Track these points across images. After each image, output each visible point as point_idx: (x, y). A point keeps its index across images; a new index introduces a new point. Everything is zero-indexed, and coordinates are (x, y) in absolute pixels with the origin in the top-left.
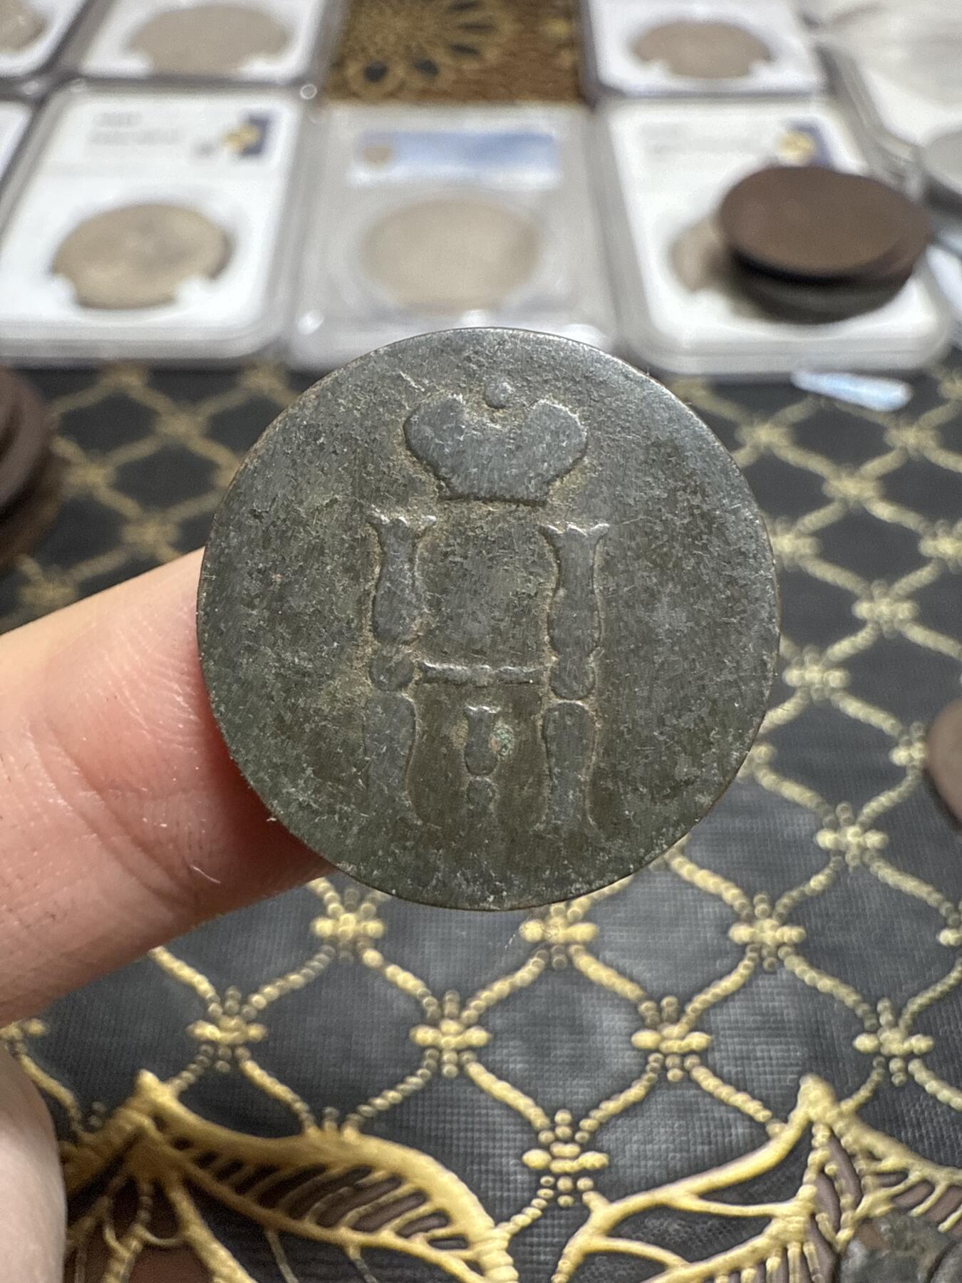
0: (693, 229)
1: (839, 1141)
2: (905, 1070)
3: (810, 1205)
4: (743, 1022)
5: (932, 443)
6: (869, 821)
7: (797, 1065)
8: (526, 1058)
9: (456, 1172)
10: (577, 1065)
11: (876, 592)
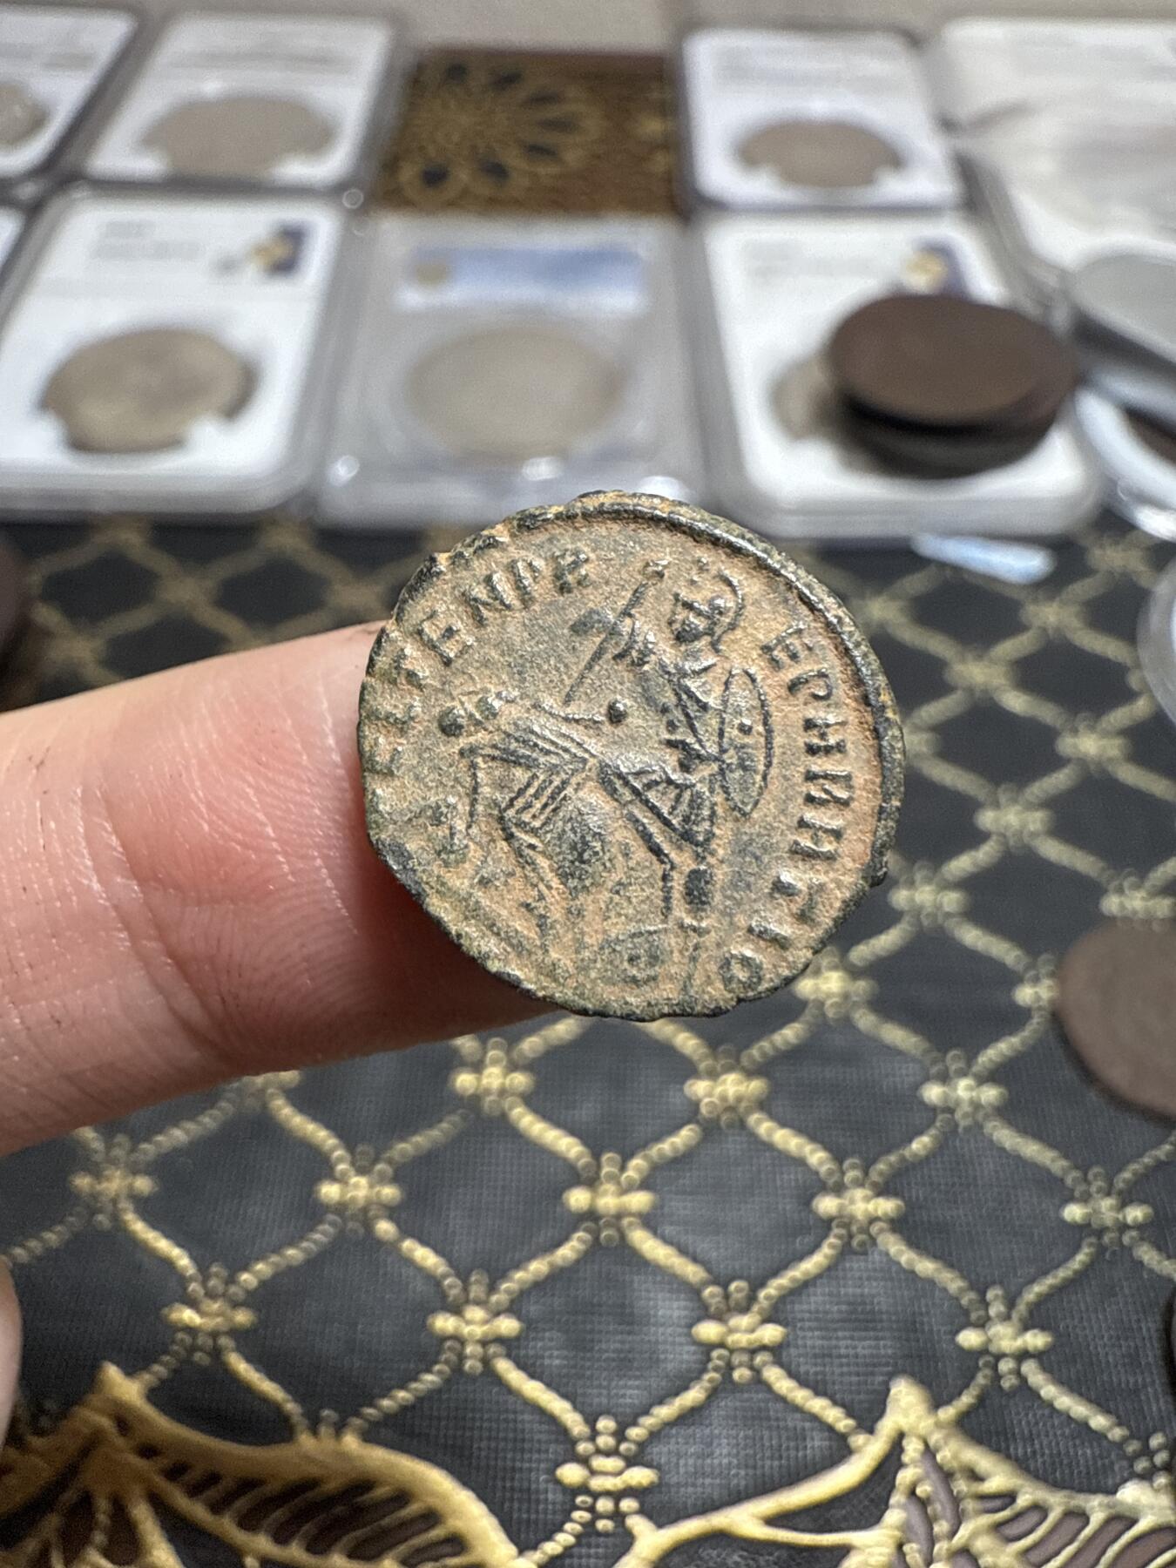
0: (798, 368)
1: (934, 1457)
2: (1018, 1373)
3: (897, 1533)
4: (826, 1312)
5: (1075, 623)
6: (986, 1074)
7: (887, 1364)
8: (565, 1353)
9: (473, 1490)
10: (624, 1364)
11: (1003, 798)
